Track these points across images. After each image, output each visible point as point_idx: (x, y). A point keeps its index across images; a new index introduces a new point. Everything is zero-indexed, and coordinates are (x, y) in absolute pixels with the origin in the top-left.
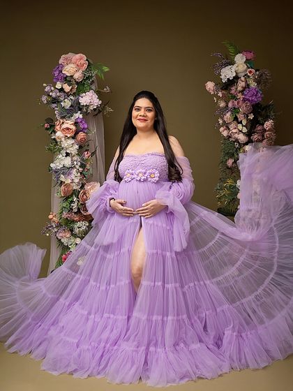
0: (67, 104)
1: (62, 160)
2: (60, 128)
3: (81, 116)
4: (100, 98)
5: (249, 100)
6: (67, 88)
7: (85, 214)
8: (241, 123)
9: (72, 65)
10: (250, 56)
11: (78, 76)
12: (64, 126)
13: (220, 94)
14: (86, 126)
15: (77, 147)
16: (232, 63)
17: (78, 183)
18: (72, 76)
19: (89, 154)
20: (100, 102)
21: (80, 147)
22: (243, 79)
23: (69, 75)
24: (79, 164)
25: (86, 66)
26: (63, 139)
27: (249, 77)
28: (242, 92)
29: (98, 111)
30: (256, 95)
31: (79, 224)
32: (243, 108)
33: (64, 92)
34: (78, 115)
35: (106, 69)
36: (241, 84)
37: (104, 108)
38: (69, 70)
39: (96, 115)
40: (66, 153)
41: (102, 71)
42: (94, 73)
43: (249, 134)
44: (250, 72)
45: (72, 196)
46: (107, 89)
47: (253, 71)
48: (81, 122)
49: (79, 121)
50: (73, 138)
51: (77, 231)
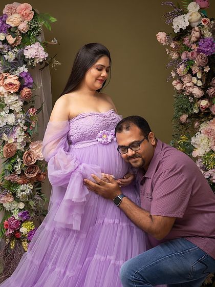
0: (11, 56)
1: (5, 117)
2: (3, 83)
3: (26, 70)
4: (46, 50)
5: (204, 51)
6: (11, 40)
7: (30, 177)
8: (195, 75)
9: (16, 15)
10: (204, 4)
11: (23, 27)
12: (7, 81)
13: (173, 45)
14: (31, 81)
15: (21, 103)
16: (184, 12)
17: (22, 142)
18: (16, 27)
19: (35, 111)
20: (47, 55)
21: (25, 103)
22: (197, 28)
23: (13, 25)
24: (23, 122)
25: (31, 16)
26: (6, 95)
27: (203, 26)
28: (196, 42)
29: (45, 64)
30: (211, 46)
31: (22, 187)
32: (198, 60)
33: (8, 44)
34: (23, 69)
35: (53, 20)
36: (195, 35)
37: (51, 62)
38: (13, 20)
39: (43, 68)
40: (10, 110)
41: (49, 22)
42: (41, 23)
43: (204, 88)
44: (205, 21)
45: (15, 156)
46: (54, 41)
47: (208, 20)
48: (26, 76)
49: (24, 75)
50: (17, 93)
51: (20, 194)
